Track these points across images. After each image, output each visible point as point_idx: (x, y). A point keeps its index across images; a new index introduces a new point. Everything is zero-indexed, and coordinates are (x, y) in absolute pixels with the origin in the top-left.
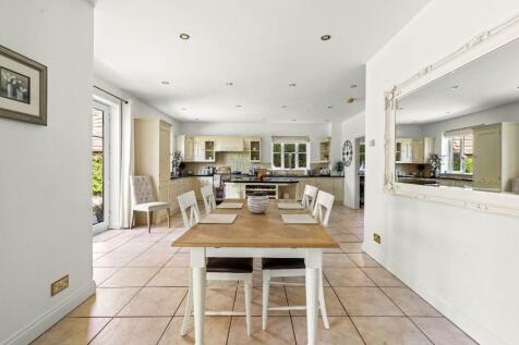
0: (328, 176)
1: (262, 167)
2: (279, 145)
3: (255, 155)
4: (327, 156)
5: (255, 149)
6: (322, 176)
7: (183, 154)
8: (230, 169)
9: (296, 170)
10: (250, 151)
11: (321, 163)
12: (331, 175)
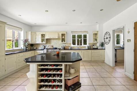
3: (63, 40)
4: (96, 40)
5: (63, 37)
7: (30, 40)
8: (53, 46)
9: (82, 47)
10: (61, 38)
11: (93, 43)
12: (98, 48)
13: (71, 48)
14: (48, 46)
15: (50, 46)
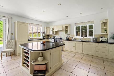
0: (107, 42)
1: (71, 36)
2: (79, 27)
4: (106, 31)
5: (67, 29)
6: (102, 42)
7: (46, 32)
8: (60, 37)
9: (87, 38)
10: (65, 30)
11: (101, 34)
12: (109, 42)
13: (74, 39)
14: (57, 37)
15: (58, 37)
